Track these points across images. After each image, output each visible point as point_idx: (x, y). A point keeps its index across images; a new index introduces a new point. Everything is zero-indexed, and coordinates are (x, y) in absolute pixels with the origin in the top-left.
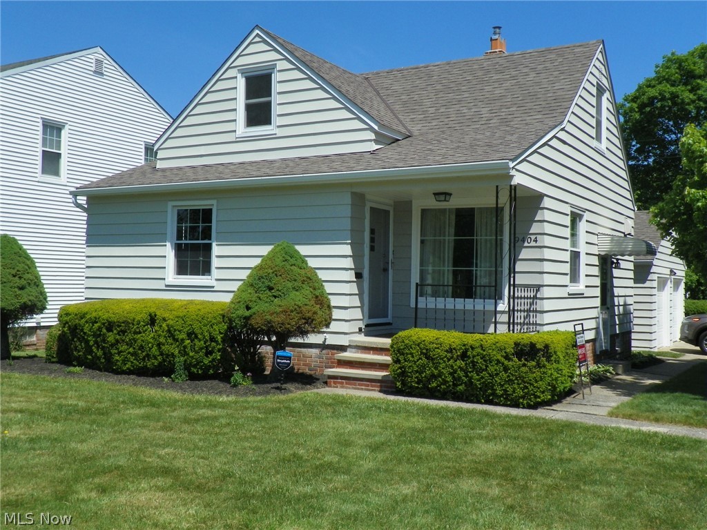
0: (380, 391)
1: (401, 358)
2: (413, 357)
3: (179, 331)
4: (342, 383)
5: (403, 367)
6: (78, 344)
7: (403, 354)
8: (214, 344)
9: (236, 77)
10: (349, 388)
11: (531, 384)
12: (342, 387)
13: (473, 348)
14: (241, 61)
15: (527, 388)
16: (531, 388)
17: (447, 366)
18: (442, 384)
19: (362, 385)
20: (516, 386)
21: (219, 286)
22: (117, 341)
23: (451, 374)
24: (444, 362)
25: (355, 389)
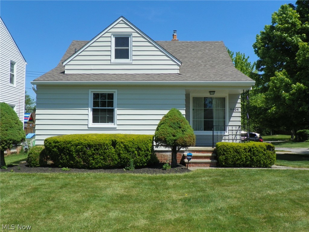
0: (210, 167)
1: (225, 153)
2: (231, 152)
3: (131, 147)
4: (193, 165)
5: (226, 157)
6: (64, 156)
7: (226, 152)
8: (148, 152)
9: (111, 37)
10: (196, 167)
11: (272, 159)
12: (193, 167)
13: (253, 148)
14: (113, 30)
15: (270, 160)
16: (272, 160)
17: (244, 155)
18: (241, 162)
19: (202, 165)
20: (267, 160)
21: (118, 128)
22: (93, 154)
23: (246, 158)
24: (243, 154)
25: (199, 167)
